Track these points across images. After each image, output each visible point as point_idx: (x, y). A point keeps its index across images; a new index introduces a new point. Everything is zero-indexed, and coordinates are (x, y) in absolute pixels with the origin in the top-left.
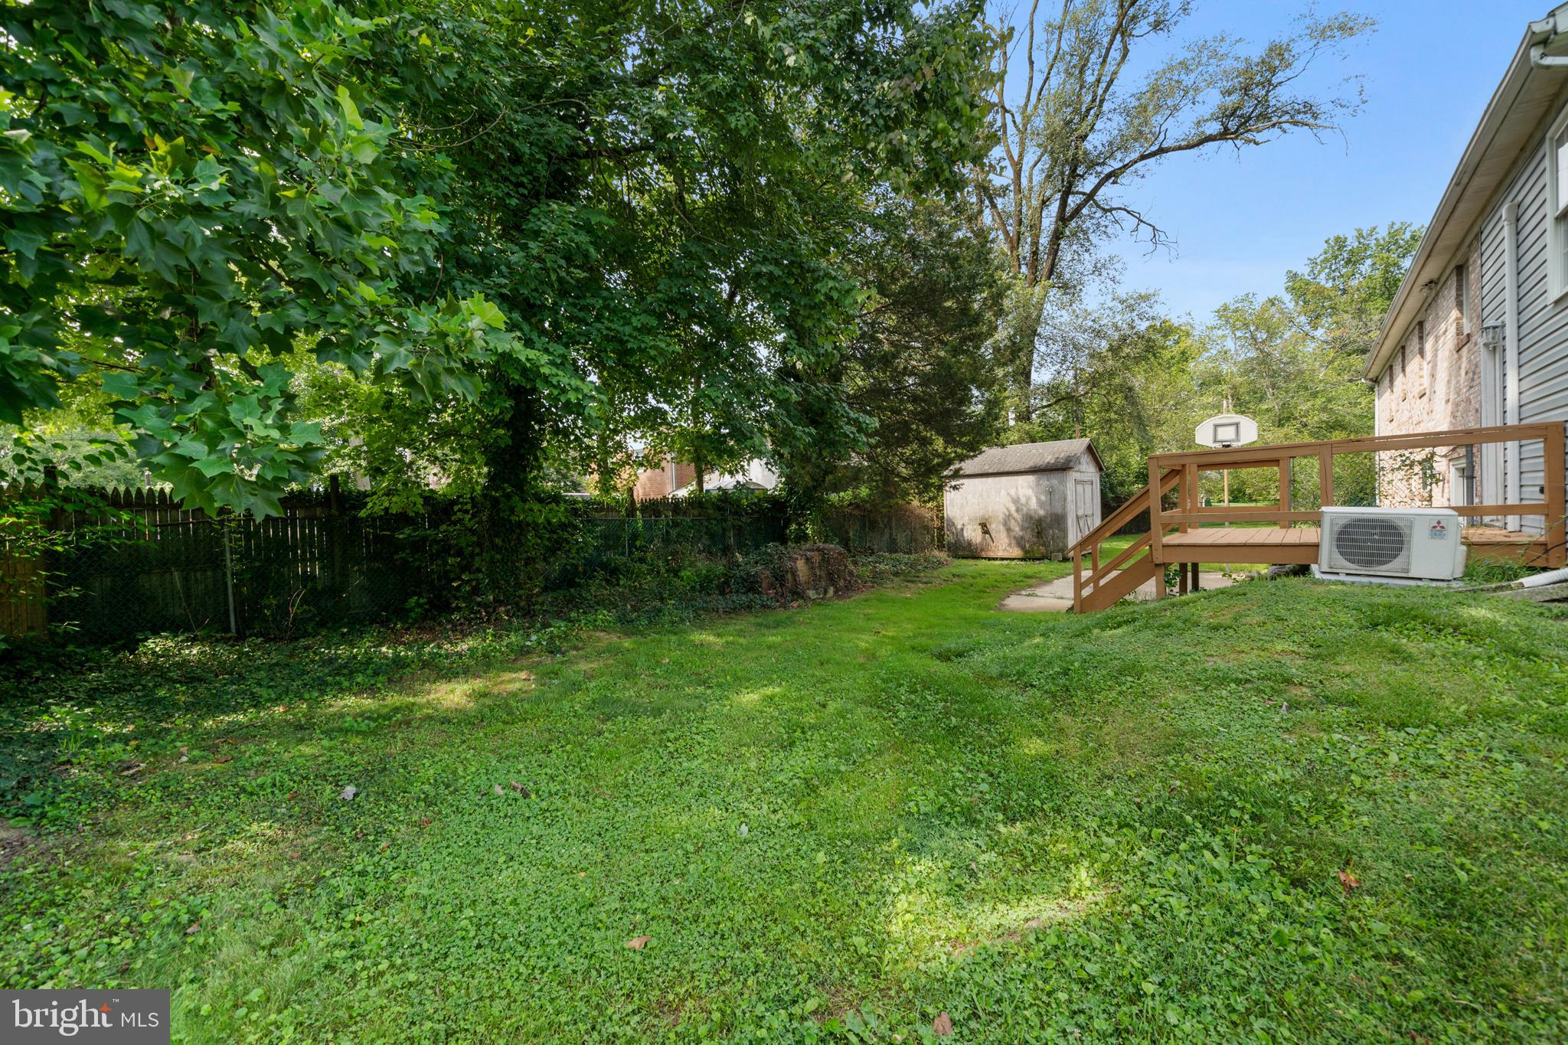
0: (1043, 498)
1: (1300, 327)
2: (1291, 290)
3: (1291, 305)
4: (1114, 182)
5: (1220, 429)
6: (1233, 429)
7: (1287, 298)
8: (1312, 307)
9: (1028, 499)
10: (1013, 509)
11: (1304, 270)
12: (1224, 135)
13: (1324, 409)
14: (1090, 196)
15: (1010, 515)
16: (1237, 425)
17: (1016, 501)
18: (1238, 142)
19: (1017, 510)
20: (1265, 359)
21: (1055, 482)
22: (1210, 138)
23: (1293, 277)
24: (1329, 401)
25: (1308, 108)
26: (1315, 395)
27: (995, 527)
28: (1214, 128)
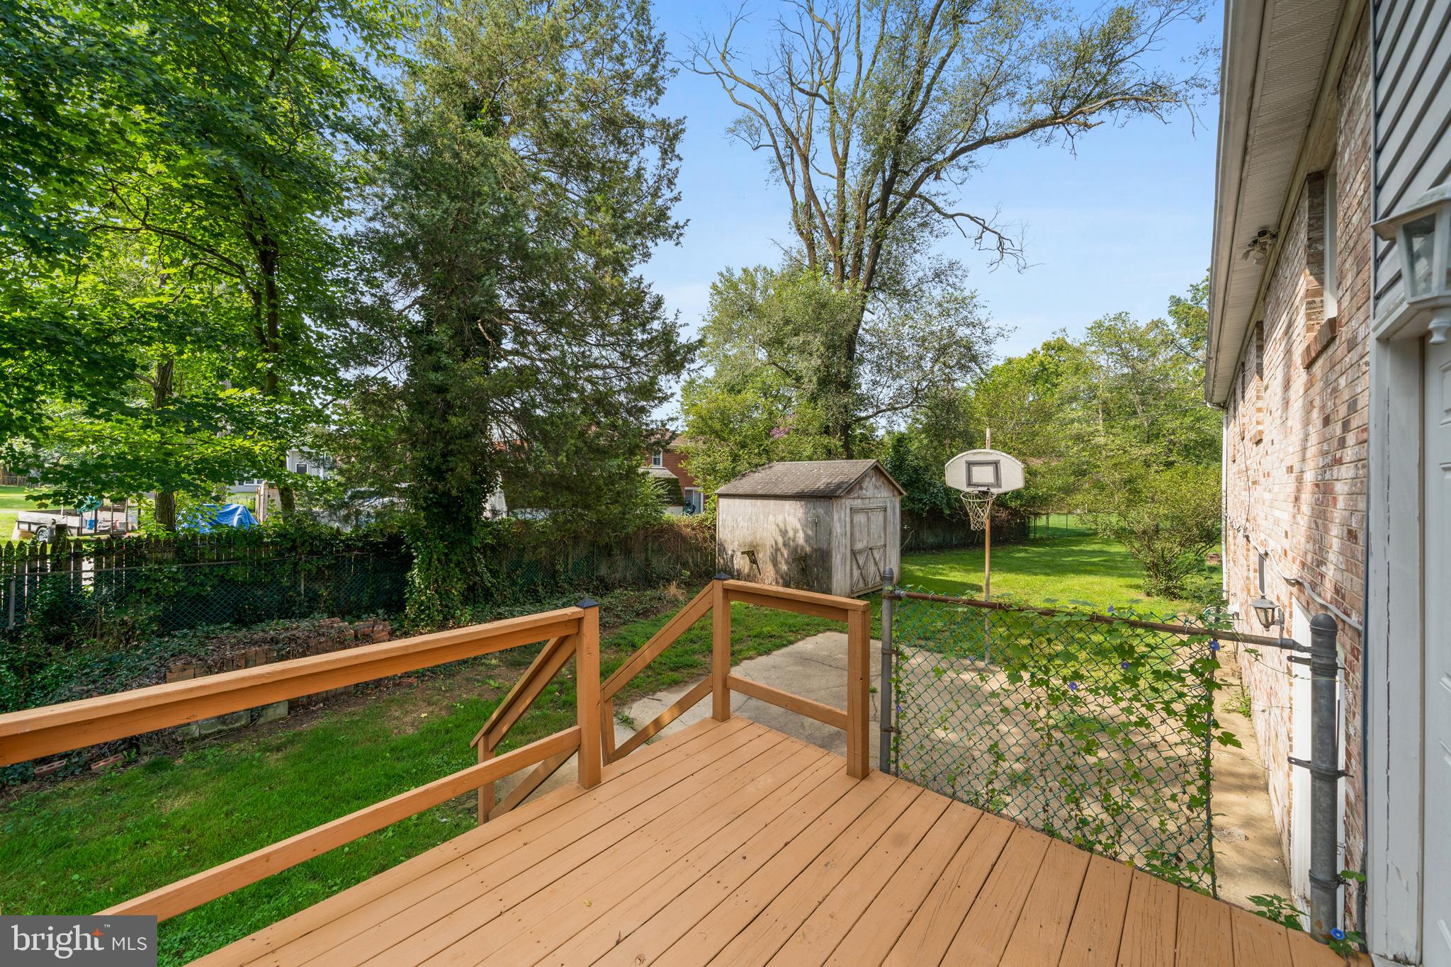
0: (810, 532)
1: (1181, 348)
2: (1173, 313)
3: (1173, 328)
4: (937, 178)
5: (975, 469)
6: (990, 469)
7: (1170, 320)
8: (1192, 329)
9: (796, 531)
10: (780, 540)
11: (1187, 296)
12: (1055, 119)
13: (1191, 428)
14: (911, 194)
15: (777, 550)
16: (996, 464)
17: (784, 533)
18: (1073, 129)
19: (785, 545)
20: (1135, 377)
21: (821, 511)
22: (1041, 124)
23: (1176, 301)
24: (1198, 420)
25: (1157, 88)
26: (1185, 413)
27: (763, 557)
28: (1043, 111)
